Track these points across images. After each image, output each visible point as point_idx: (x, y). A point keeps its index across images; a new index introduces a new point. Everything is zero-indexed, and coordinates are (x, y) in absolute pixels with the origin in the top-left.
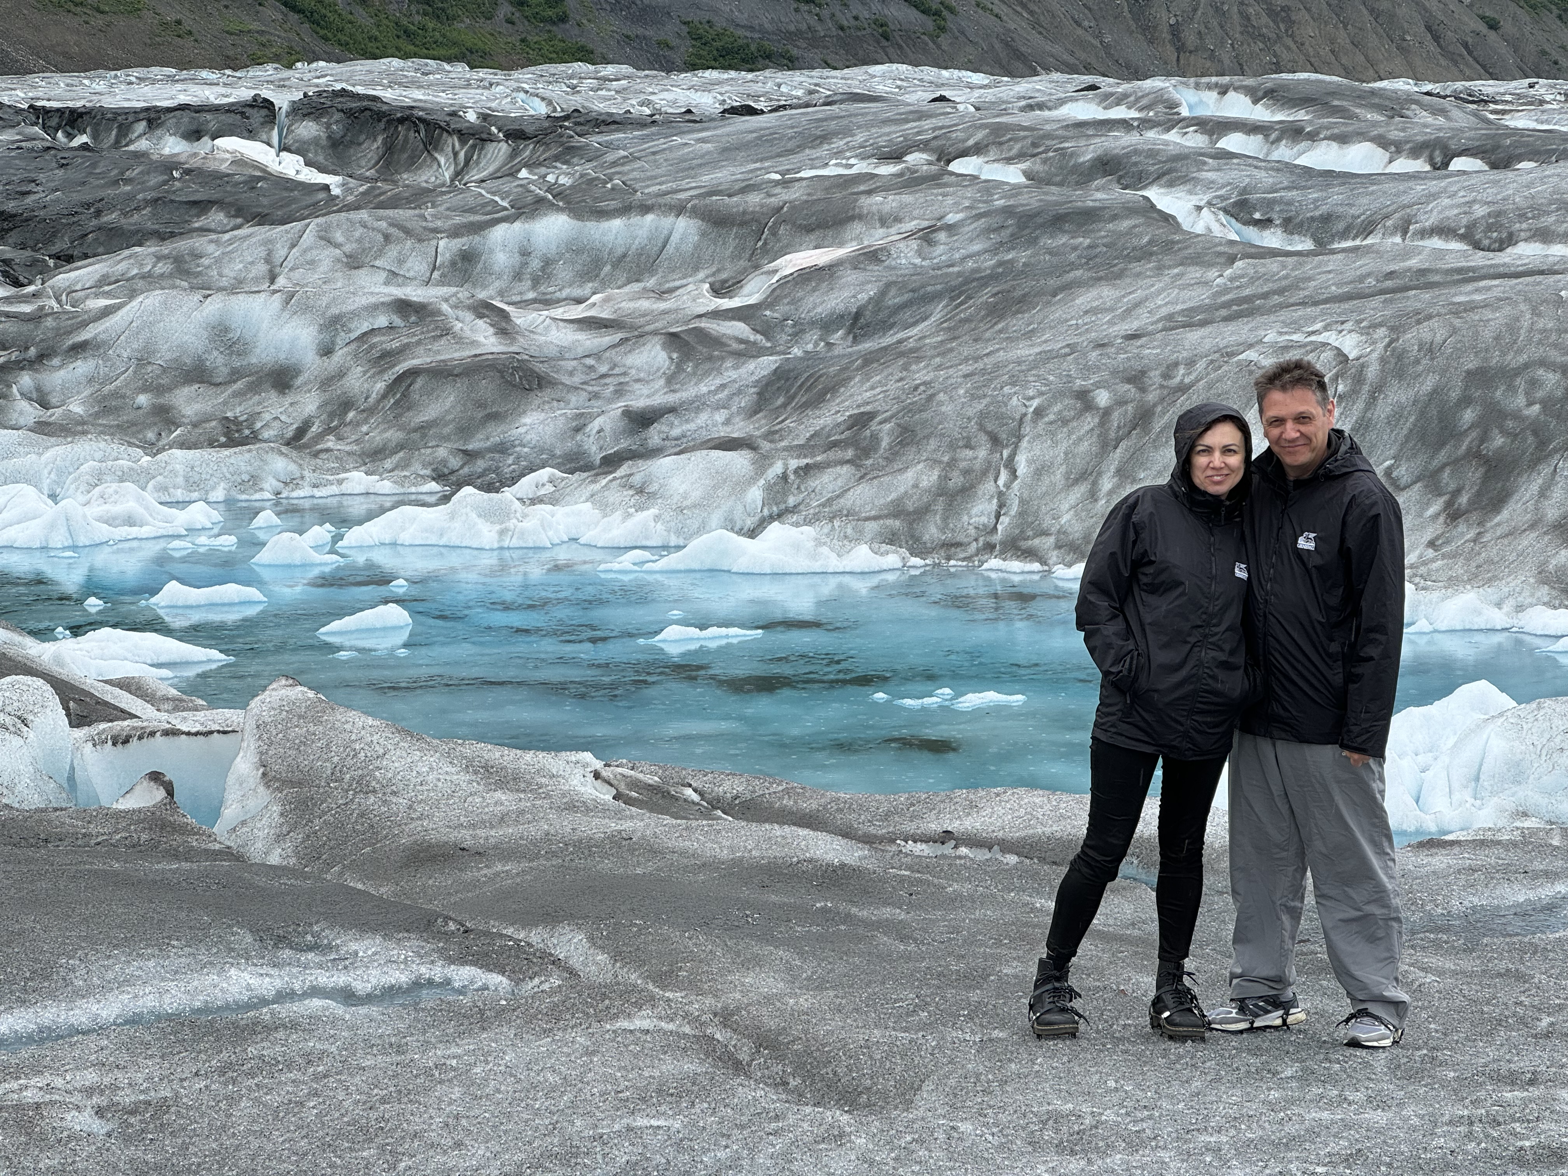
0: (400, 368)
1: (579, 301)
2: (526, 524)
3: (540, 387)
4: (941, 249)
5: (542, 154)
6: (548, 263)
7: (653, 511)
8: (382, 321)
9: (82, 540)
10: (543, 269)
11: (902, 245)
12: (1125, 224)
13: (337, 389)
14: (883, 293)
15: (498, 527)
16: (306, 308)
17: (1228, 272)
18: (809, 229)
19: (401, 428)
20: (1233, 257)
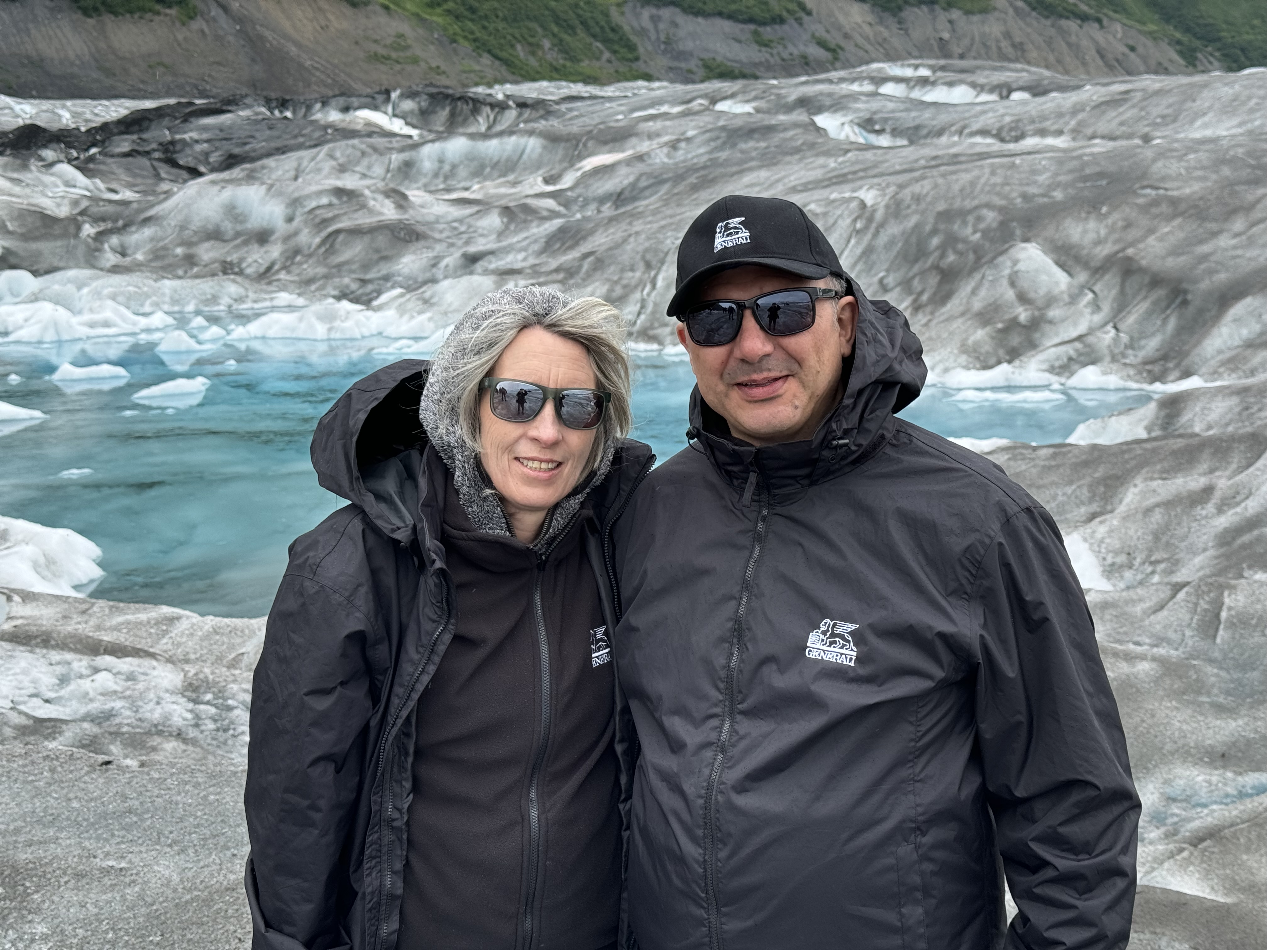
1: (466, 189)
3: (417, 239)
4: (681, 152)
7: (428, 315)
8: (325, 201)
9: (65, 337)
11: (658, 151)
12: (790, 133)
14: (638, 179)
15: (328, 326)
17: (841, 159)
18: (605, 143)
19: (326, 266)
20: (848, 151)
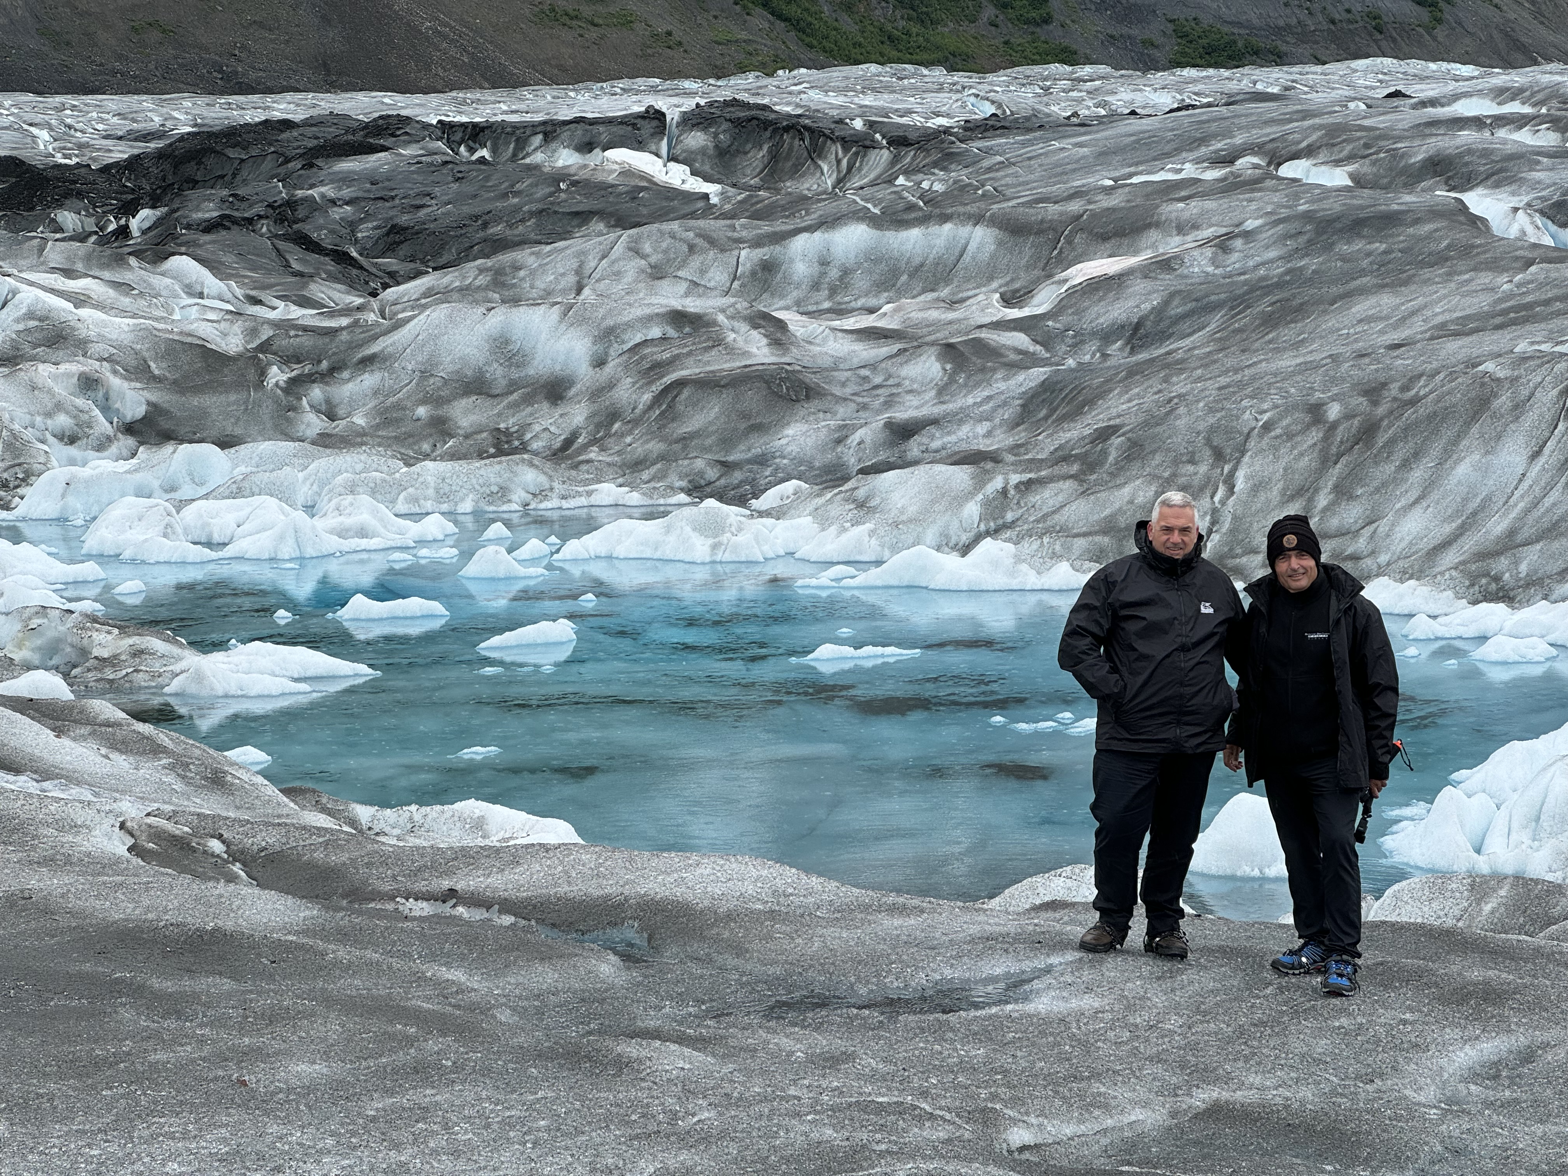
0: (668, 379)
1: (871, 311)
2: (740, 538)
3: (808, 397)
4: (1235, 256)
5: (922, 160)
6: (846, 272)
7: (869, 526)
8: (655, 332)
9: (310, 552)
10: (841, 279)
11: (1196, 253)
12: (1428, 227)
13: (605, 401)
14: (1166, 303)
15: (710, 541)
16: (582, 321)
17: (1518, 278)
18: (1105, 238)
19: (663, 439)
20: (1530, 263)
